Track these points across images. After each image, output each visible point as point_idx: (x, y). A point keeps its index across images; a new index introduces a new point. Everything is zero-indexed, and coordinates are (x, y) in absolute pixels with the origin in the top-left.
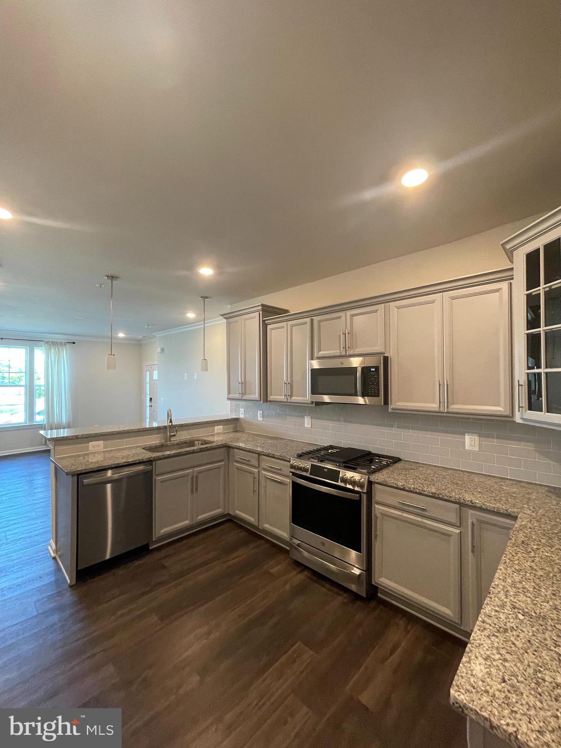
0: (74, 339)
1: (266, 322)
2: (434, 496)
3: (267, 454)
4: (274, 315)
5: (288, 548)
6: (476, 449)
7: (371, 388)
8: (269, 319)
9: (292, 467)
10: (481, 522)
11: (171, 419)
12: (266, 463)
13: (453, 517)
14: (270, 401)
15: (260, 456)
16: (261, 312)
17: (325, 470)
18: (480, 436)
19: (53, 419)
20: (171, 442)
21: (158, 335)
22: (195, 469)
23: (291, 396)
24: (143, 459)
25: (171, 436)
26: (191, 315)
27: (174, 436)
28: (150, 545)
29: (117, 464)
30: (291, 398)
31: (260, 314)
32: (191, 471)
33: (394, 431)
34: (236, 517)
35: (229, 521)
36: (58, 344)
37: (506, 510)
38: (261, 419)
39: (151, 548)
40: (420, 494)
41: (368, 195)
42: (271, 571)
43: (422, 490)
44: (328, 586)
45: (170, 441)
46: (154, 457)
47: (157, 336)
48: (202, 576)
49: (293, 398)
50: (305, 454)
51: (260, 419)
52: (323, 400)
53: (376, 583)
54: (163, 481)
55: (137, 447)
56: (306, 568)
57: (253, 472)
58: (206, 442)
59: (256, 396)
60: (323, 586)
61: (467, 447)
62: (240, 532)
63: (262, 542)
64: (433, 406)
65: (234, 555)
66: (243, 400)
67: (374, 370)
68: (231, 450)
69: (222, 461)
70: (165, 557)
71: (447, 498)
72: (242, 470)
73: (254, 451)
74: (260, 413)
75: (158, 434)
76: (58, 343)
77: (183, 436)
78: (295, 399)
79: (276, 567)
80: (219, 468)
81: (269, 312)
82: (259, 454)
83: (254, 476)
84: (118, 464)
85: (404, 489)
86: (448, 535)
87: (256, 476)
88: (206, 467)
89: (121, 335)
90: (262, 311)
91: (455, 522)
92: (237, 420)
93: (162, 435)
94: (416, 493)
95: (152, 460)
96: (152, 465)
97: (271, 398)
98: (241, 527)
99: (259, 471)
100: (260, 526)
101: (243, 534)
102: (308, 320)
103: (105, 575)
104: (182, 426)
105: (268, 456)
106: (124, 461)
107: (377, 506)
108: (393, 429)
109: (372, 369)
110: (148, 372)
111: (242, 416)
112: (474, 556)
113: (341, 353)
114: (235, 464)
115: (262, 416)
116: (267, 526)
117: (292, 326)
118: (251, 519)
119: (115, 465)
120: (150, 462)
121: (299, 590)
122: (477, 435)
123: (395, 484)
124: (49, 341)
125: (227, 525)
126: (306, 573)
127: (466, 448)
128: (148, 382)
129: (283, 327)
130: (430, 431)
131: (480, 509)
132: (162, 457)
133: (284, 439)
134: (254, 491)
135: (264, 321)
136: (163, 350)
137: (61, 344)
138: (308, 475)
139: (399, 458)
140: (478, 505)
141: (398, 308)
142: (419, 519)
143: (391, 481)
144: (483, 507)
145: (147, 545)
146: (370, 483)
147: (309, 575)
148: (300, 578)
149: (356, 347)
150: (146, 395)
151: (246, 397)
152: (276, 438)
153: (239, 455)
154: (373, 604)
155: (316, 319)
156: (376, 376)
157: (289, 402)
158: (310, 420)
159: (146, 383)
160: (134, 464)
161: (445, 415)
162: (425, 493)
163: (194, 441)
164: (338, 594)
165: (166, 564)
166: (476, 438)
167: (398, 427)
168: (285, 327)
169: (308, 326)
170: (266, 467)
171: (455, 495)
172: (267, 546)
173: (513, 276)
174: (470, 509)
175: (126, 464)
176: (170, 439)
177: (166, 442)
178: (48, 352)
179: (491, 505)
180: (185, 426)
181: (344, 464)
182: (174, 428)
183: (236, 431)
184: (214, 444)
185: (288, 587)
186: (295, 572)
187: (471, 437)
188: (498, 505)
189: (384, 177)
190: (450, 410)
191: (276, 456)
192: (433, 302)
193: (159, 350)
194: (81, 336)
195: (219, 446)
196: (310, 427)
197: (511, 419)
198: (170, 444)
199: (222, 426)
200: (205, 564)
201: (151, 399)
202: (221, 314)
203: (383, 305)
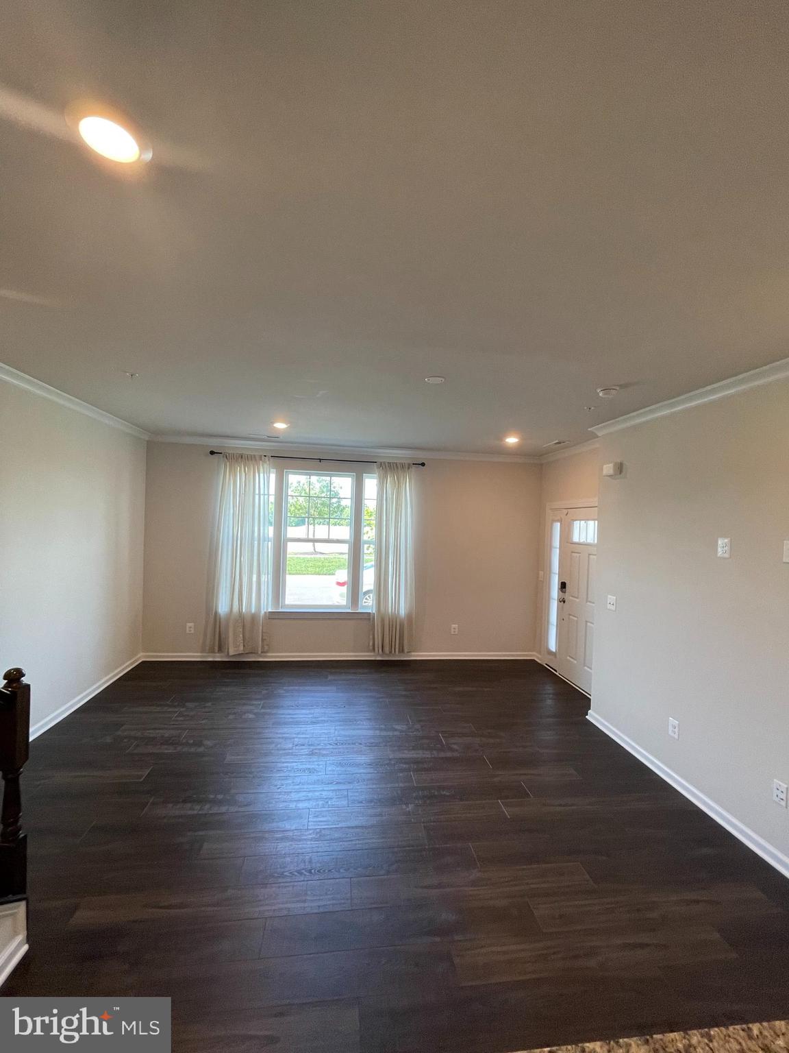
0: (421, 456)
19: (386, 606)
21: (602, 431)
36: (397, 468)
76: (399, 465)
89: (512, 440)
110: (560, 526)
124: (384, 463)
128: (557, 547)
137: (403, 466)
150: (552, 573)
159: (553, 547)
178: (383, 482)
194: (438, 450)
201: (563, 586)
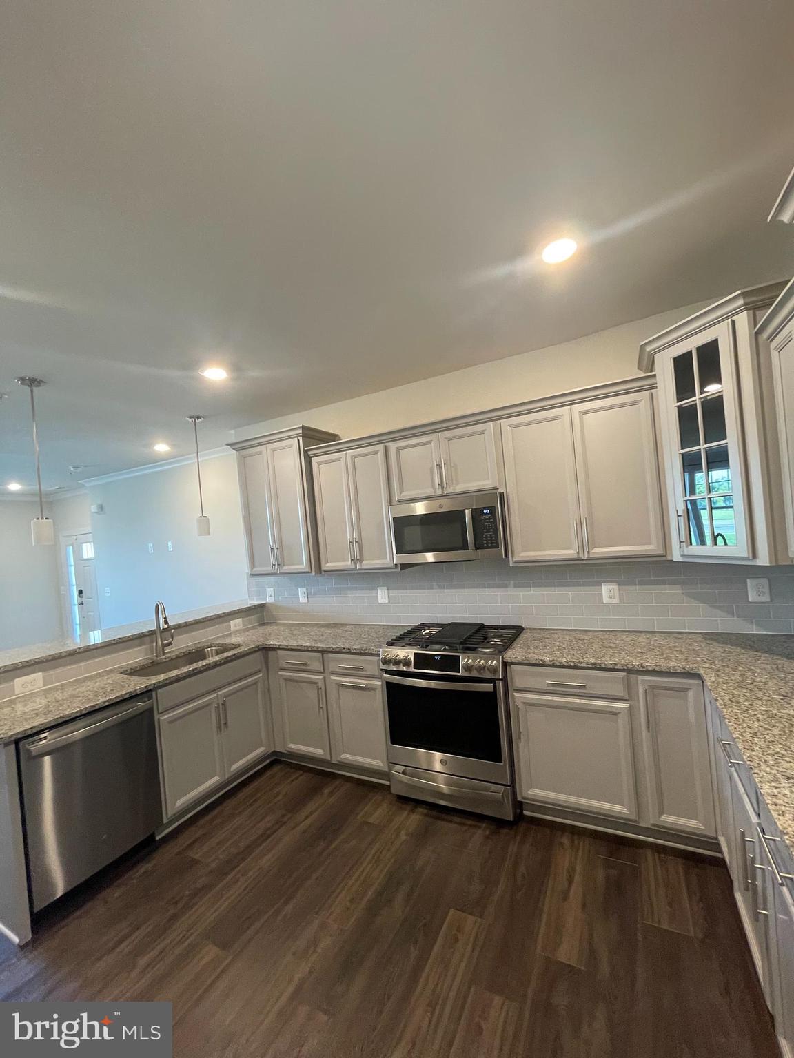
1: (309, 453)
2: (593, 667)
3: (338, 650)
4: (320, 442)
5: (388, 783)
6: (616, 601)
7: (487, 537)
8: (314, 448)
9: (385, 662)
10: (653, 688)
11: (165, 618)
12: (336, 663)
13: (619, 690)
14: (325, 571)
15: (324, 655)
16: (301, 438)
17: (436, 658)
18: (619, 585)
20: (167, 656)
21: (89, 483)
22: (220, 693)
23: (361, 560)
24: (136, 690)
25: (165, 646)
26: (162, 448)
27: (170, 644)
28: (156, 833)
29: (92, 707)
30: (361, 563)
31: (298, 440)
32: (215, 695)
33: (511, 591)
34: (291, 754)
35: (275, 762)
37: (684, 668)
38: (306, 600)
39: (158, 838)
40: (576, 667)
41: (500, 271)
42: (371, 820)
43: (579, 662)
44: (457, 819)
45: (164, 654)
46: (154, 684)
47: (87, 485)
48: (266, 860)
49: (364, 562)
50: (396, 640)
51: (303, 600)
52: (427, 560)
53: (523, 798)
54: (173, 721)
55: (108, 672)
56: (418, 803)
57: (316, 681)
58: (225, 648)
59: (304, 566)
60: (451, 822)
61: (605, 600)
62: (301, 775)
63: (338, 782)
64: (570, 553)
65: (304, 813)
66: (281, 574)
67: (488, 511)
68: (271, 653)
69: (258, 672)
70: (191, 846)
71: (612, 667)
72: (297, 681)
73: (315, 649)
74: (301, 591)
75: (140, 645)
77: (183, 643)
78: (367, 564)
79: (376, 812)
80: (255, 683)
81: (313, 438)
82: (324, 652)
83: (318, 687)
84: (94, 706)
85: (554, 666)
86: (615, 713)
87: (321, 685)
88: (234, 687)
89: (14, 487)
90: (303, 436)
91: (622, 695)
92: (262, 607)
93: (148, 646)
94: (570, 667)
95: (151, 690)
96: (150, 698)
97: (328, 565)
98: (301, 768)
99: (325, 678)
100: (333, 758)
101: (305, 777)
102: (380, 447)
103: (89, 905)
104: (178, 627)
105: (340, 652)
106: (102, 700)
107: (516, 695)
108: (509, 589)
109: (485, 511)
110: (71, 547)
111: (270, 599)
112: (649, 731)
113: (435, 492)
114: (280, 673)
115: (306, 595)
116: (346, 757)
117: (354, 457)
118: (318, 752)
119: (88, 710)
120: (147, 693)
121: (421, 837)
122: (615, 584)
123: (541, 660)
125: (276, 769)
126: (420, 810)
127: (604, 602)
128: (72, 563)
129: (339, 460)
130: (557, 586)
131: (653, 673)
132: (168, 682)
133: (346, 625)
134: (320, 708)
135: (306, 452)
136: (101, 508)
138: (412, 669)
139: (521, 627)
140: (650, 669)
141: (513, 427)
142: (577, 701)
143: (533, 657)
144: (657, 669)
145: (153, 836)
146: (505, 664)
147: (425, 811)
148: (414, 819)
149: (458, 483)
150: (70, 585)
151: (286, 569)
152: (335, 625)
153: (286, 658)
154: (523, 826)
155: (392, 447)
156: (491, 520)
157: (360, 569)
158: (386, 591)
159: (68, 566)
160: (121, 701)
161: (585, 562)
162: (582, 665)
163: (203, 649)
164: (475, 826)
165: (197, 857)
166: (615, 587)
167: (515, 587)
168: (343, 459)
169: (381, 456)
170: (338, 670)
171: (618, 661)
172: (348, 785)
173: (656, 384)
174: (640, 675)
175: (107, 704)
176: (163, 652)
177: (157, 656)
179: (664, 665)
180: (184, 627)
181: (461, 646)
182: (169, 633)
183: (263, 624)
184: (243, 649)
185: (403, 837)
186: (405, 813)
187: (609, 587)
188: (672, 664)
189: (520, 249)
190: (591, 556)
191: (354, 651)
192: (559, 418)
193: (94, 508)
195: (252, 650)
196: (387, 601)
197: (664, 559)
198: (165, 658)
199: (241, 619)
200: (265, 836)
201: (80, 592)
202: (228, 442)
203: (491, 423)
